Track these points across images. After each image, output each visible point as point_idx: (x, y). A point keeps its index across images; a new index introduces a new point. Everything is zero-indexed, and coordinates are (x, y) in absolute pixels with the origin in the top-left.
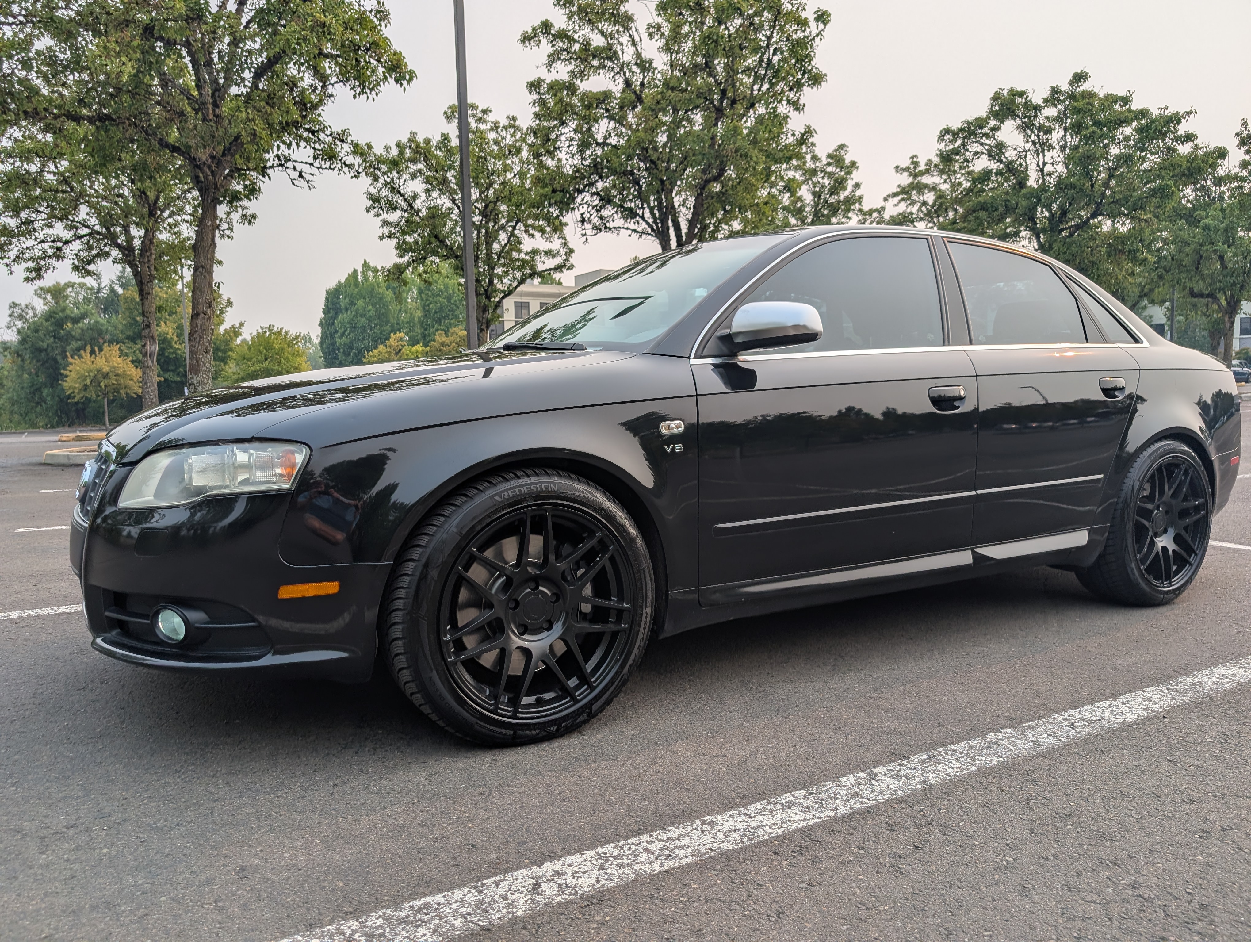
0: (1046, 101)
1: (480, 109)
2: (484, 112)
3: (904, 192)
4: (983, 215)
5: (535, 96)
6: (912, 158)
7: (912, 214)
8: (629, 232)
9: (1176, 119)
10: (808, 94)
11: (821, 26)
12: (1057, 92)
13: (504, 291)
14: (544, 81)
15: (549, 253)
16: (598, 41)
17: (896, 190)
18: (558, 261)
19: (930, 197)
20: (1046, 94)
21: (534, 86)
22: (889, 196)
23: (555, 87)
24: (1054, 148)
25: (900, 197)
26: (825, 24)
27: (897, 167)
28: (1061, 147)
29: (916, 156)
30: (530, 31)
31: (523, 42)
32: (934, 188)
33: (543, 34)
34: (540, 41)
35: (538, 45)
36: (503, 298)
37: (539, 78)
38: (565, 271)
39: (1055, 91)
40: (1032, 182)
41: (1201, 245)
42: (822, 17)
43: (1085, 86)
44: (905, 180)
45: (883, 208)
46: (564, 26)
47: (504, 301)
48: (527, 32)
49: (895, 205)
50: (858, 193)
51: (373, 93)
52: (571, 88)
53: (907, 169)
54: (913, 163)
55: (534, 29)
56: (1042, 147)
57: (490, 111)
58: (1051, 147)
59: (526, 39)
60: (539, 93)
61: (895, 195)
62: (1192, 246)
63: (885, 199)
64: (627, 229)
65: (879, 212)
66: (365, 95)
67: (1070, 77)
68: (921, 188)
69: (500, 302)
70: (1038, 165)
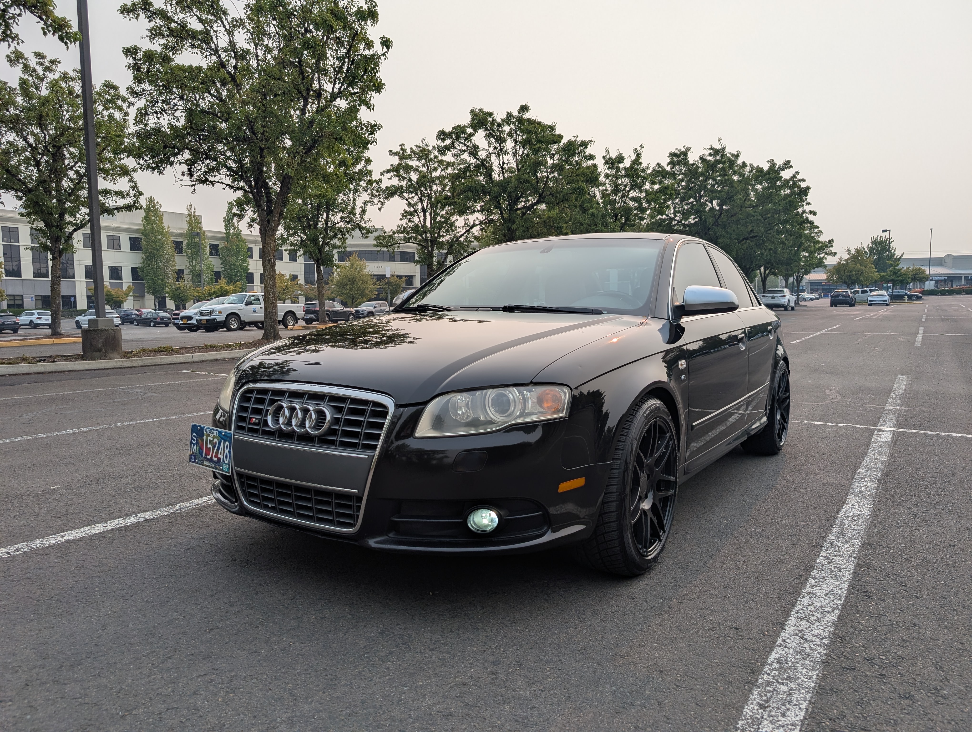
0: (503, 120)
1: (48, 58)
2: (53, 62)
3: (396, 169)
4: (470, 194)
5: (131, 61)
6: (401, 145)
7: (402, 186)
8: (224, 186)
9: (584, 144)
10: (375, 98)
11: (385, 49)
12: (510, 116)
13: (76, 225)
14: (140, 49)
15: (120, 194)
16: (195, 25)
17: (389, 167)
18: (128, 201)
19: (414, 177)
20: (504, 116)
21: (130, 52)
22: (384, 171)
23: (150, 56)
24: (508, 153)
25: (392, 174)
26: (388, 49)
27: (390, 151)
28: (513, 153)
29: (403, 145)
30: (129, 4)
31: (122, 12)
32: (416, 170)
33: (143, 9)
34: (138, 15)
35: (137, 18)
36: (75, 230)
37: (135, 46)
38: (134, 210)
39: (509, 115)
40: (496, 176)
41: (589, 225)
42: (386, 43)
43: (527, 115)
44: (396, 161)
45: (380, 180)
46: (163, 7)
47: (75, 234)
48: (126, 5)
49: (389, 179)
50: (369, 168)
51: (15, 42)
52: (166, 60)
53: (396, 154)
54: (402, 149)
55: (134, 4)
56: (501, 151)
57: (59, 62)
58: (507, 153)
59: (125, 10)
60: (134, 59)
61: (388, 171)
62: (585, 226)
63: (382, 174)
64: (222, 183)
65: (377, 183)
66: (6, 43)
67: (519, 108)
68: (408, 168)
69: (71, 234)
70: (500, 164)
